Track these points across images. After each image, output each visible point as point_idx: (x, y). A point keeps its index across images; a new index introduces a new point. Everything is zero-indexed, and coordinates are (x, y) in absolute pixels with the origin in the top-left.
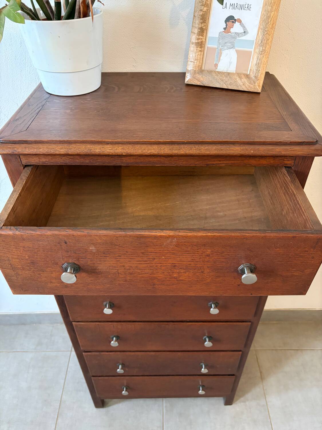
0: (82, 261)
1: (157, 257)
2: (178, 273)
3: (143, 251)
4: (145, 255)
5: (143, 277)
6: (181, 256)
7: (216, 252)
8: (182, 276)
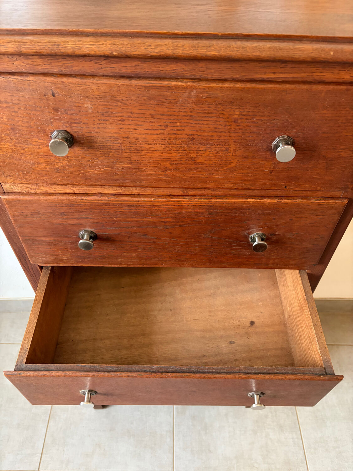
0: (75, 127)
1: (170, 122)
2: (196, 150)
3: (152, 112)
4: (155, 118)
5: (152, 157)
6: (201, 122)
7: (246, 115)
8: (201, 157)
